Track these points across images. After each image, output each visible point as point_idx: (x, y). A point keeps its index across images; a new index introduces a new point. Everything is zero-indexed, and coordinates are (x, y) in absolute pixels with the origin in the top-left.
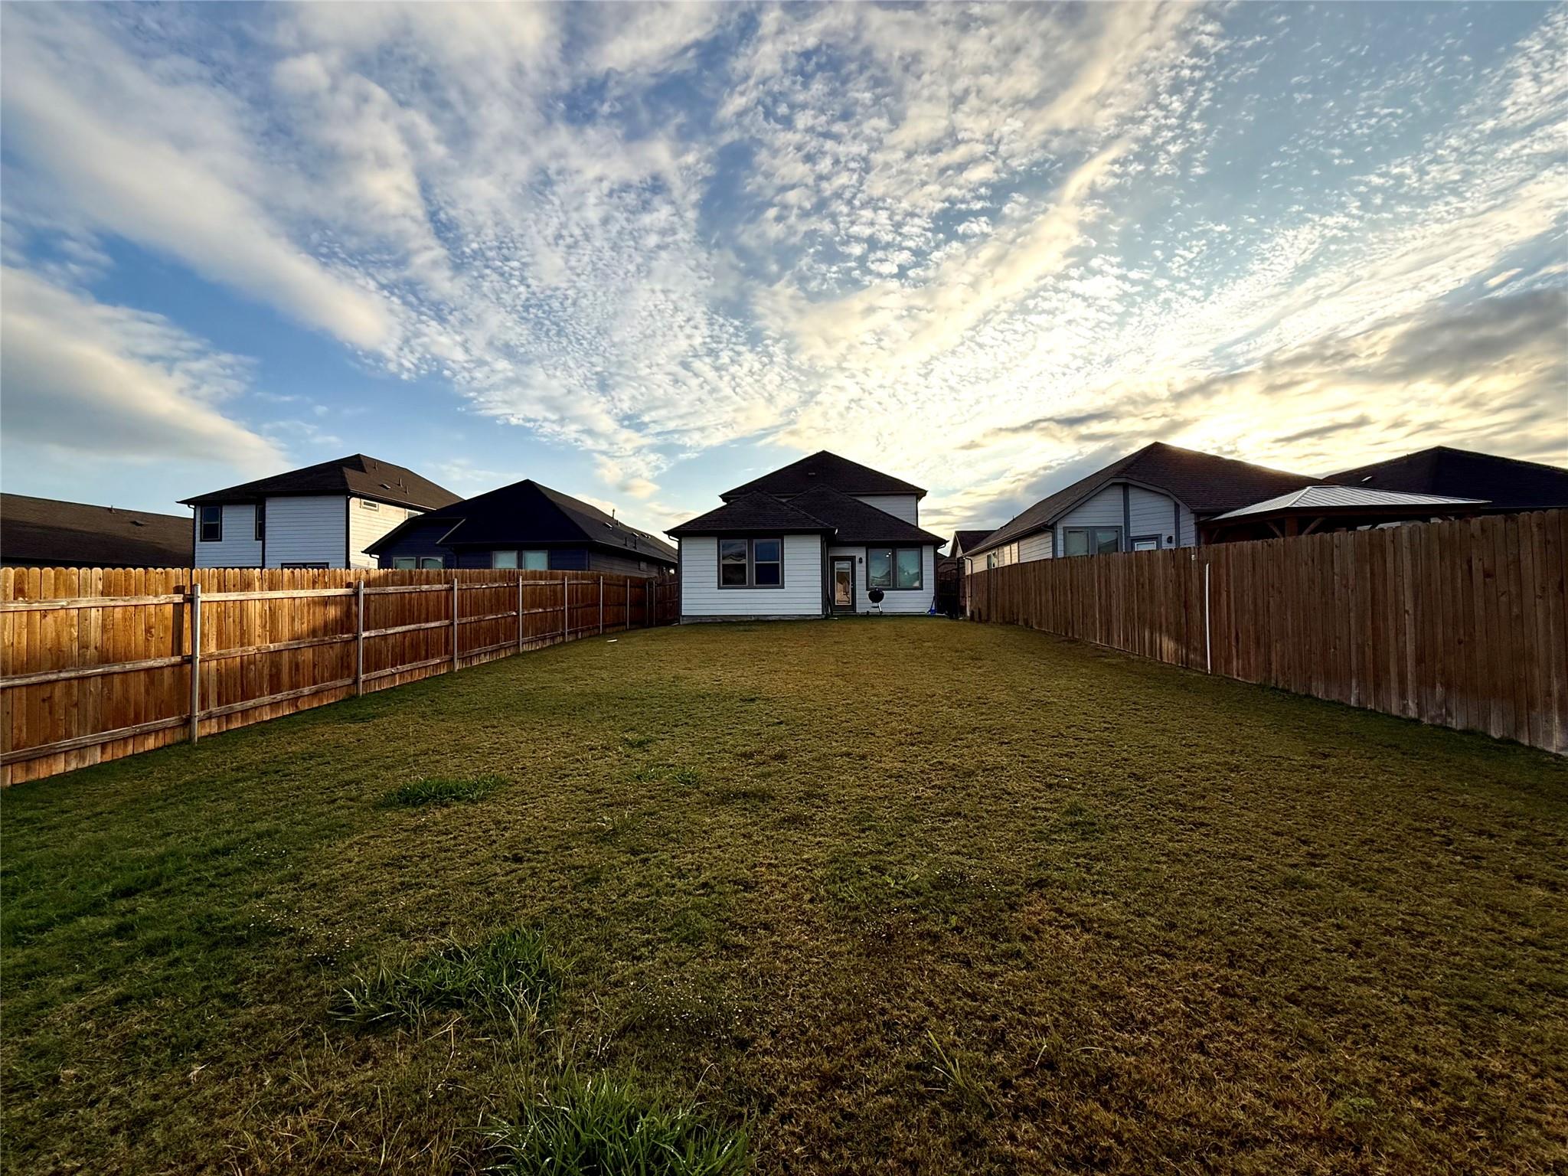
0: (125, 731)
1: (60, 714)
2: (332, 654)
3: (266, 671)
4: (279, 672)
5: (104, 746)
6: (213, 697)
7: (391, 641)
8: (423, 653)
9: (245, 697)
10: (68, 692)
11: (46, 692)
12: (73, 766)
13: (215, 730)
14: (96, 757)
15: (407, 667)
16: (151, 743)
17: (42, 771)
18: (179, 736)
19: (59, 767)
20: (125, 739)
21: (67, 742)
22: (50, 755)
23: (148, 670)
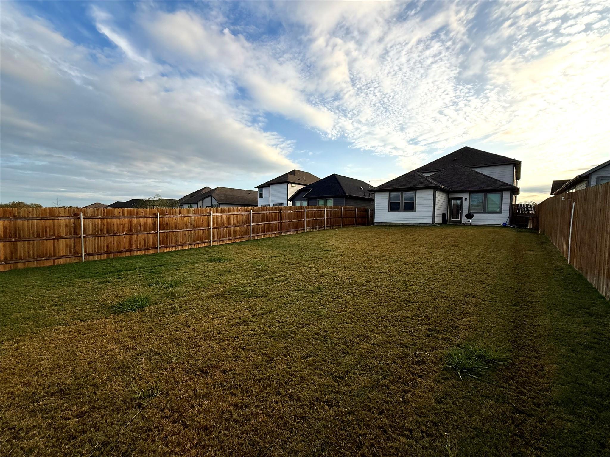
0: (198, 242)
1: (187, 237)
2: (243, 229)
3: (227, 232)
4: (231, 232)
5: (195, 244)
6: (216, 236)
7: (260, 226)
8: (271, 230)
9: (223, 238)
10: (188, 233)
11: (185, 232)
12: (190, 248)
13: (216, 244)
14: (193, 247)
15: (266, 233)
16: (203, 245)
17: (185, 248)
18: (209, 244)
19: (187, 248)
20: (199, 244)
21: (188, 243)
22: (186, 245)
23: (203, 229)
